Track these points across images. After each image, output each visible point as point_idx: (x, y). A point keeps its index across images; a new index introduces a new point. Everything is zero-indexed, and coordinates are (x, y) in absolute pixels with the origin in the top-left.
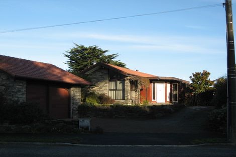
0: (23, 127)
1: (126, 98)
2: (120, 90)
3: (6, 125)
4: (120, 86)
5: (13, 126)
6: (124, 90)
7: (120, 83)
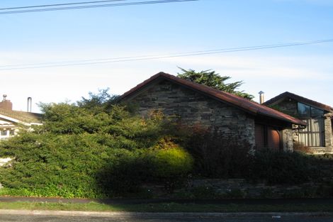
0: (288, 189)
1: (327, 144)
2: (315, 133)
3: (262, 186)
4: (315, 126)
5: (273, 187)
6: (322, 133)
7: (315, 122)
